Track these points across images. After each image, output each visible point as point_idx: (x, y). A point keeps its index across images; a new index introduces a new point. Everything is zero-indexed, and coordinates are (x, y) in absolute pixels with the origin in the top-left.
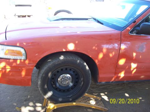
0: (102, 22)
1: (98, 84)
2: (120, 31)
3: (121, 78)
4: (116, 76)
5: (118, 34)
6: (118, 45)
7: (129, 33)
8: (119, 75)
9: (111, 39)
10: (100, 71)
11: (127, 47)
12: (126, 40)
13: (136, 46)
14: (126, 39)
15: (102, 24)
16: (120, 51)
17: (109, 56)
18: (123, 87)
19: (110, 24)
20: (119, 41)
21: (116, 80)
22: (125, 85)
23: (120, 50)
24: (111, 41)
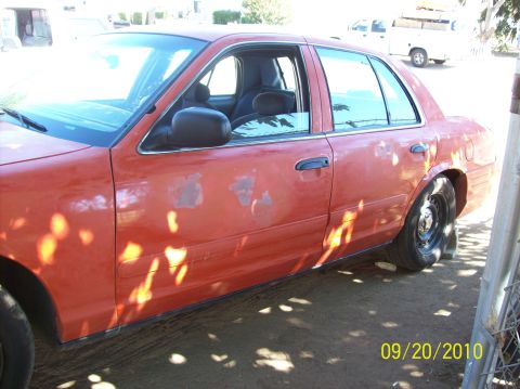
0: (40, 123)
1: (64, 349)
2: (108, 149)
3: (140, 308)
4: (120, 307)
5: (99, 159)
6: (106, 196)
7: (139, 149)
8: (132, 298)
9: (77, 182)
10: (59, 303)
11: (139, 198)
12: (131, 176)
13: (170, 189)
14: (131, 173)
15: (42, 129)
16: (118, 217)
17: (80, 240)
18: (160, 336)
19: (68, 127)
20: (108, 182)
21: (128, 318)
22: (167, 325)
23: (118, 214)
24: (77, 187)
